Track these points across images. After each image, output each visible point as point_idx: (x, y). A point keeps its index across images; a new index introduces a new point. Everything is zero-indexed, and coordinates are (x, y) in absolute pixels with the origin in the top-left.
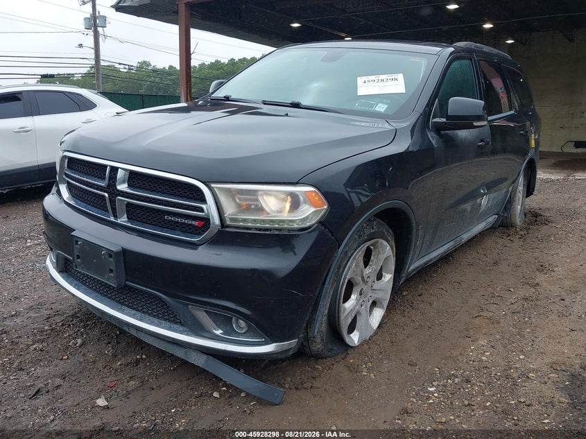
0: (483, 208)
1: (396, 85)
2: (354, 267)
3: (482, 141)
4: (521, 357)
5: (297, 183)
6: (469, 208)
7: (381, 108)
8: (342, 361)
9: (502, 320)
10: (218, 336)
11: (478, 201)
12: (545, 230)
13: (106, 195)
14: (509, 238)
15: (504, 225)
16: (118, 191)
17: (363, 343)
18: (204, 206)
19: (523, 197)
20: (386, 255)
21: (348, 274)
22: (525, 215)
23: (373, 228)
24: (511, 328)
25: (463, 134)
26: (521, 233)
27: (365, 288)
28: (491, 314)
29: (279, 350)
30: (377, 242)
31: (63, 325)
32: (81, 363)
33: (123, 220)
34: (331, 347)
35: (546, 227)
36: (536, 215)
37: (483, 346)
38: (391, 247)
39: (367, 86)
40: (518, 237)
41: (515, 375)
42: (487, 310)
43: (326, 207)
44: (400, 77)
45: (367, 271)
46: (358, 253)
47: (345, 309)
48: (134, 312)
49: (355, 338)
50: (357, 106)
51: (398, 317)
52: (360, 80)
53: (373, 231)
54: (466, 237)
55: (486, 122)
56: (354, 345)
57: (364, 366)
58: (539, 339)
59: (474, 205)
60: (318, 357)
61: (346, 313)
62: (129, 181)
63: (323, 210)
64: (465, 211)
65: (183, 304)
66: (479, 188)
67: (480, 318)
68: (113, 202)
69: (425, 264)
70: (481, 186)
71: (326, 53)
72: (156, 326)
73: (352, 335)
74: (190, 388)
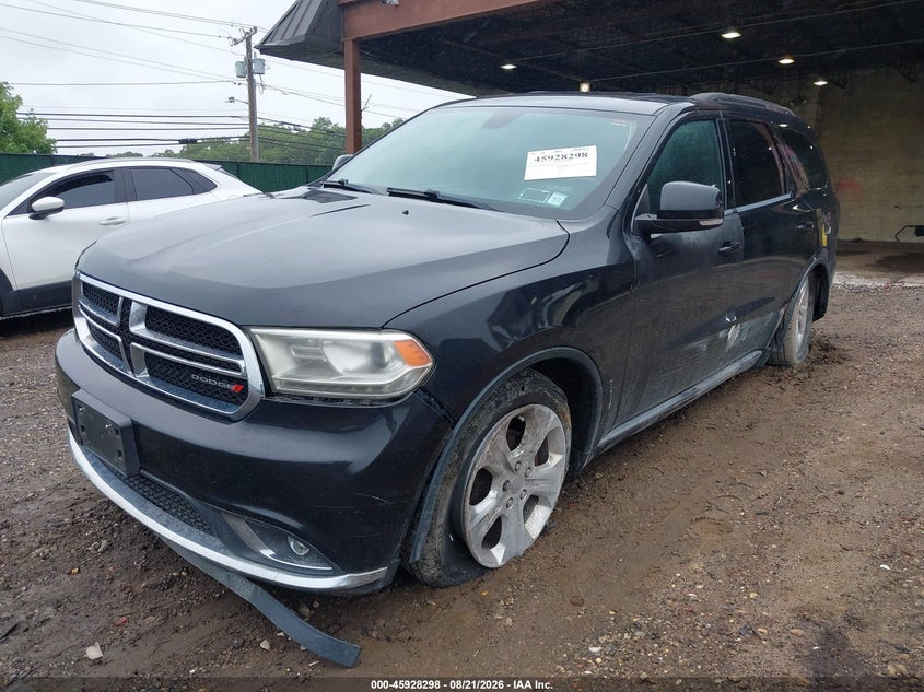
0: (731, 344)
1: (582, 164)
2: (491, 450)
3: (727, 244)
4: (752, 595)
5: (382, 328)
6: (704, 348)
7: (556, 200)
8: (472, 593)
9: (737, 527)
10: (265, 558)
11: (721, 334)
12: (836, 371)
13: (119, 339)
14: (779, 384)
15: (773, 363)
16: (132, 334)
17: (514, 561)
18: (241, 363)
19: (807, 321)
20: (549, 427)
21: (479, 462)
22: (810, 347)
23: (523, 389)
24: (748, 542)
25: (690, 237)
26: (800, 376)
27: (512, 479)
28: (722, 514)
29: (356, 583)
30: (532, 410)
31: (91, 515)
32: (92, 580)
33: (143, 377)
34: (456, 569)
35: (839, 367)
36: (827, 348)
37: (695, 572)
38: (560, 415)
39: (539, 167)
40: (793, 382)
41: (734, 630)
42: (717, 508)
43: (430, 364)
44: (592, 151)
45: (517, 453)
46: (495, 430)
47: (474, 516)
48: (160, 511)
49: (499, 554)
50: (521, 197)
51: (577, 516)
52: (531, 157)
53: (522, 393)
54: (703, 387)
55: (721, 220)
56: (494, 566)
57: (502, 603)
58: (789, 563)
59: (713, 341)
60: (434, 586)
61: (477, 520)
62: (147, 320)
63: (424, 369)
64: (695, 351)
65: (215, 510)
66: (722, 317)
67: (703, 521)
68: (127, 349)
69: (628, 432)
70: (728, 312)
71: (491, 114)
72: (185, 537)
73: (493, 550)
74: (230, 631)
